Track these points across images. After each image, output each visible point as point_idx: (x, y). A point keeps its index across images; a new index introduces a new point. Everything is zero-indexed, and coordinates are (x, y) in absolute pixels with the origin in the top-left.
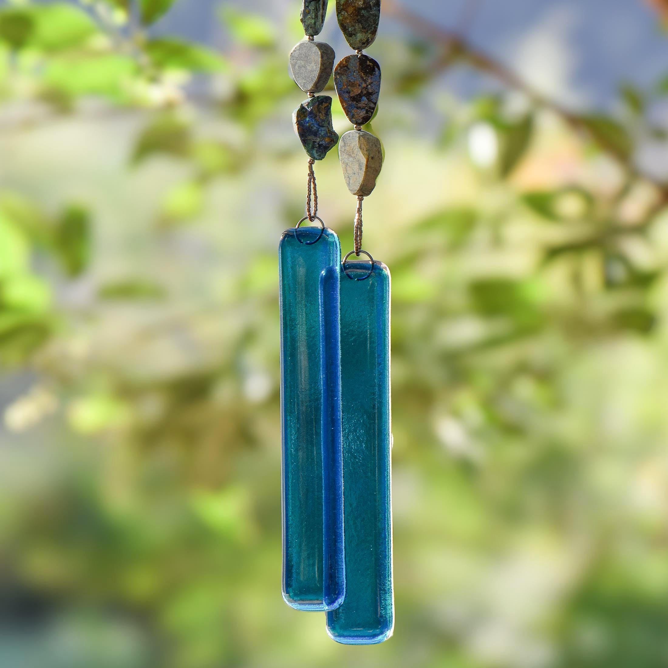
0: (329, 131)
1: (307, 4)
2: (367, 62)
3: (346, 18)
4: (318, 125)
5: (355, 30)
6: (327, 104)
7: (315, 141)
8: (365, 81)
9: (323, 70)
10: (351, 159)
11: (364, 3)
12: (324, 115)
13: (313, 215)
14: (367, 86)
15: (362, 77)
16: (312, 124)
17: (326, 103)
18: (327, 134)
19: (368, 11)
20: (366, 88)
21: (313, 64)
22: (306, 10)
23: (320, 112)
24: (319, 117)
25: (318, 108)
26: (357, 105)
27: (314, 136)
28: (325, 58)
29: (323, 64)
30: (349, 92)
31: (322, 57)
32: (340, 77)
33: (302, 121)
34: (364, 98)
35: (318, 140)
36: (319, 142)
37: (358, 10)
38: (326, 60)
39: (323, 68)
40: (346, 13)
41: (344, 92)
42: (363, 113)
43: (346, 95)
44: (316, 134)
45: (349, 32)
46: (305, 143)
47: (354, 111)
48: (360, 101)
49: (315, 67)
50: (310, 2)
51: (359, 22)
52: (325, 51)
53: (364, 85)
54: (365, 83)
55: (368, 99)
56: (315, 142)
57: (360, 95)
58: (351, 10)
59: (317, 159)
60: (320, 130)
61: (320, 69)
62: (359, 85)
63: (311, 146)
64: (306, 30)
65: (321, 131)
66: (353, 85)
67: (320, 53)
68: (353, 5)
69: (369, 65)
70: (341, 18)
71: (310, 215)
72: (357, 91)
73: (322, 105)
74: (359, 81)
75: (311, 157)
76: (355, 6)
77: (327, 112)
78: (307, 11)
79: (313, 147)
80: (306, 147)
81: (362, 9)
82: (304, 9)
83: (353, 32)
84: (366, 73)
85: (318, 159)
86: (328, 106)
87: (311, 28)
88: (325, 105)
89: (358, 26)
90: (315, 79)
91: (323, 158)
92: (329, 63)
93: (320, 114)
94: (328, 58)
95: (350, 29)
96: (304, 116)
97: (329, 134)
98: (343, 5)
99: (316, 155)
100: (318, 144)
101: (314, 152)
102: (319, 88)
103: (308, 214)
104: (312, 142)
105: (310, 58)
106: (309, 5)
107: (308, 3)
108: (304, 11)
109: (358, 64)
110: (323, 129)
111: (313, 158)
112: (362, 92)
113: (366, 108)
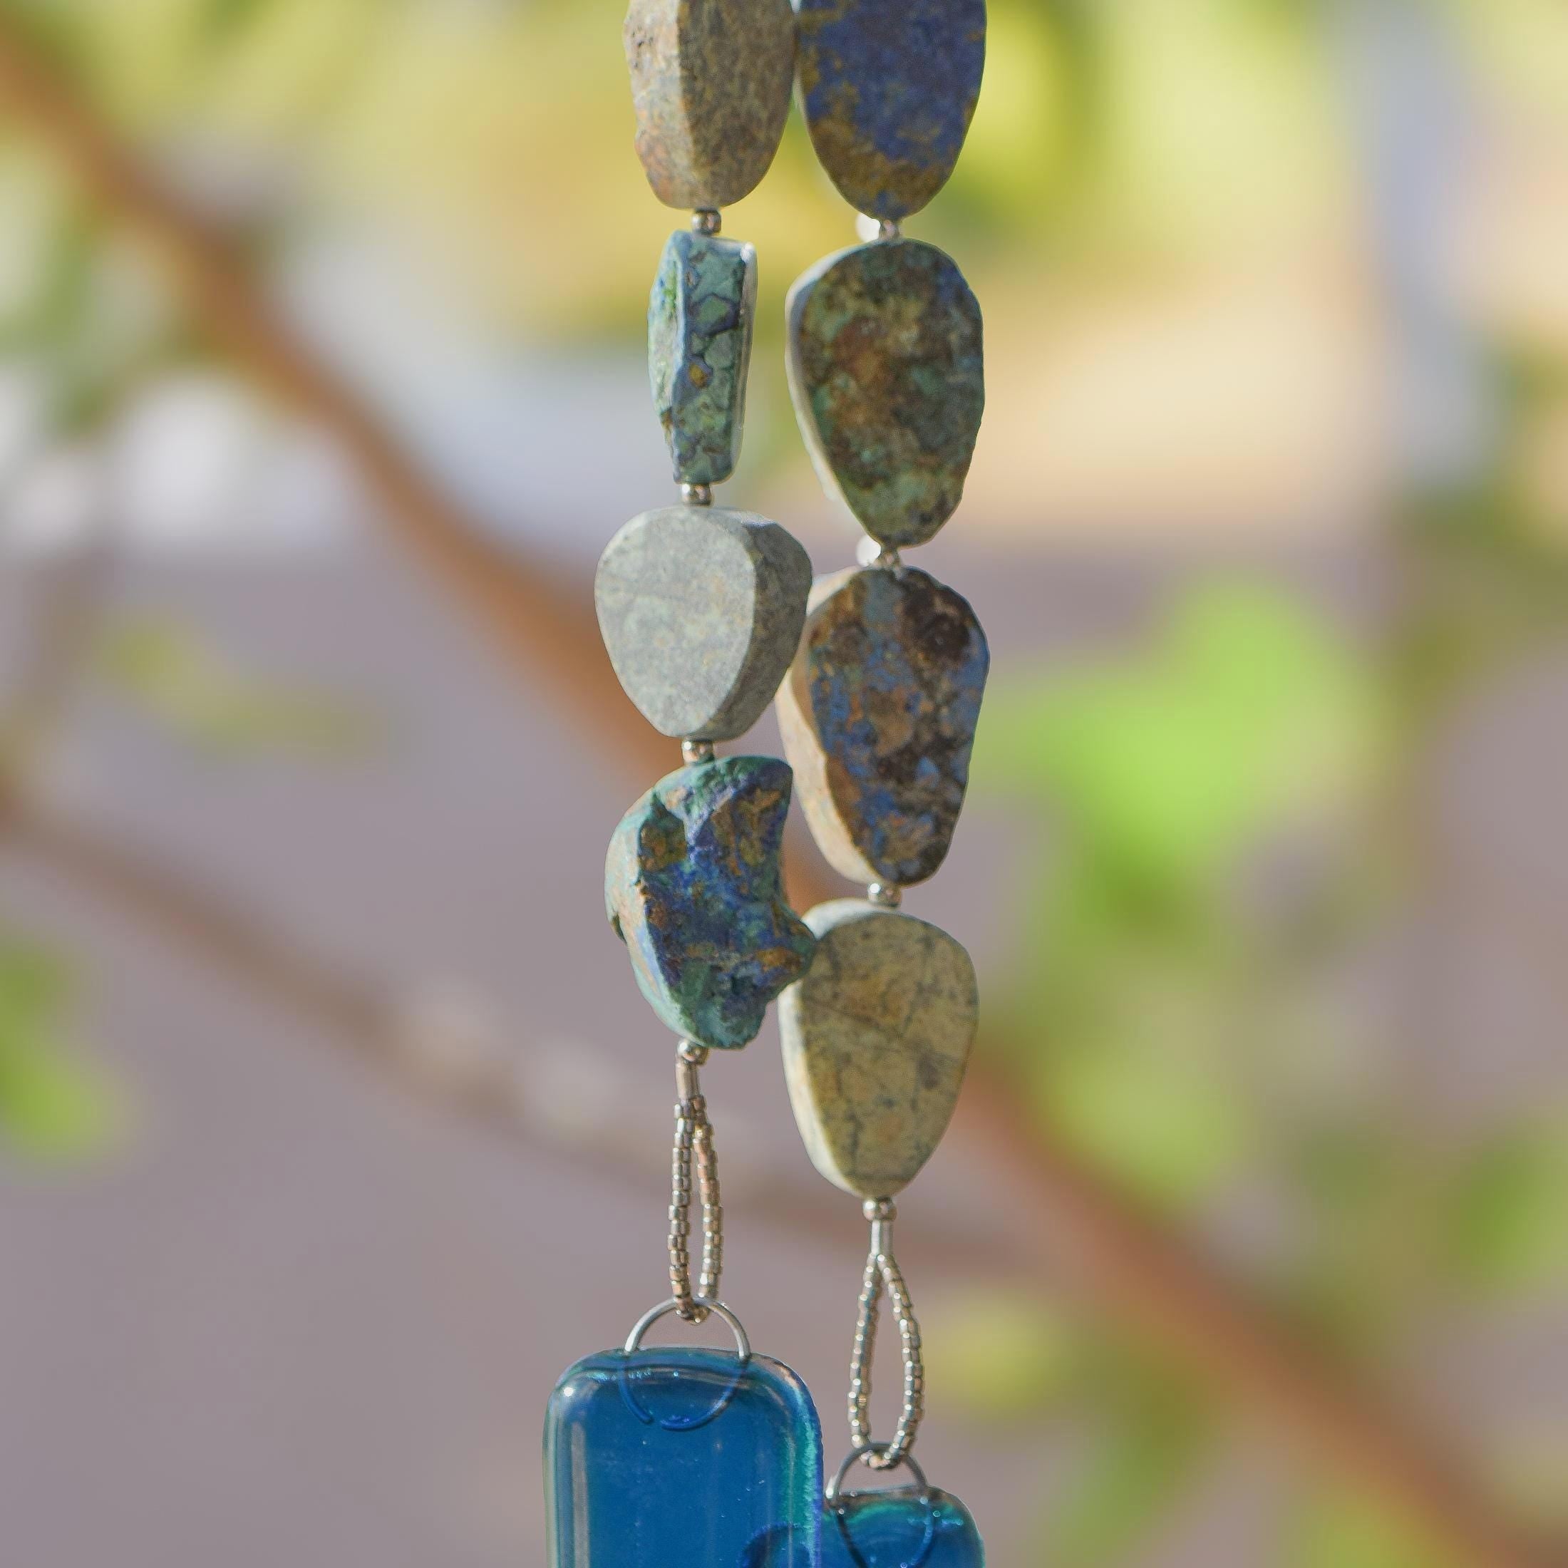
0: (776, 915)
1: (697, 345)
2: (931, 604)
3: (851, 405)
4: (736, 892)
5: (889, 456)
6: (774, 796)
7: (721, 964)
8: (929, 687)
9: (763, 641)
10: (870, 1037)
11: (922, 338)
12: (757, 844)
13: (701, 1295)
14: (938, 708)
15: (918, 672)
16: (709, 888)
17: (769, 790)
18: (772, 934)
19: (938, 374)
20: (933, 719)
21: (714, 615)
22: (690, 369)
23: (742, 834)
24: (740, 857)
25: (732, 817)
26: (899, 794)
27: (718, 941)
28: (774, 587)
29: (764, 617)
30: (871, 739)
31: (762, 585)
32: (839, 671)
33: (663, 876)
34: (928, 766)
35: (735, 959)
36: (736, 968)
37: (897, 367)
38: (776, 597)
39: (762, 633)
40: (852, 384)
41: (854, 740)
42: (921, 831)
43: (861, 755)
44: (725, 935)
45: (862, 466)
46: (678, 977)
47: (890, 824)
48: (912, 777)
49: (723, 630)
50: (712, 334)
51: (900, 418)
52: (772, 559)
53: (925, 706)
54: (931, 697)
55: (940, 766)
56: (719, 969)
57: (910, 754)
58: (869, 366)
59: (721, 1045)
60: (740, 914)
61: (754, 639)
62: (908, 708)
63: (699, 986)
64: (684, 460)
65: (749, 919)
66: (883, 705)
67: (749, 566)
68: (878, 343)
69: (942, 618)
70: (830, 404)
71: (686, 1293)
72: (897, 733)
73: (752, 802)
74: (906, 688)
75: (697, 1034)
76: (883, 352)
77: (772, 833)
78: (696, 374)
79: (709, 995)
80: (678, 991)
81: (910, 362)
82: (684, 365)
83: (881, 467)
84: (932, 650)
85: (727, 1044)
86: (776, 806)
87: (708, 449)
88: (764, 800)
89: (901, 442)
90: (728, 683)
91: (749, 1038)
92: (787, 610)
93: (743, 843)
94: (785, 590)
95: (867, 455)
96: (671, 852)
97: (778, 934)
98: (836, 344)
99: (719, 1028)
100: (733, 979)
101: (714, 1013)
102: (736, 725)
103: (677, 1289)
104: (706, 970)
105: (700, 588)
106: (706, 348)
107: (702, 339)
108: (682, 375)
109: (899, 609)
110: (755, 909)
111: (705, 1040)
112: (916, 736)
113: (935, 809)
